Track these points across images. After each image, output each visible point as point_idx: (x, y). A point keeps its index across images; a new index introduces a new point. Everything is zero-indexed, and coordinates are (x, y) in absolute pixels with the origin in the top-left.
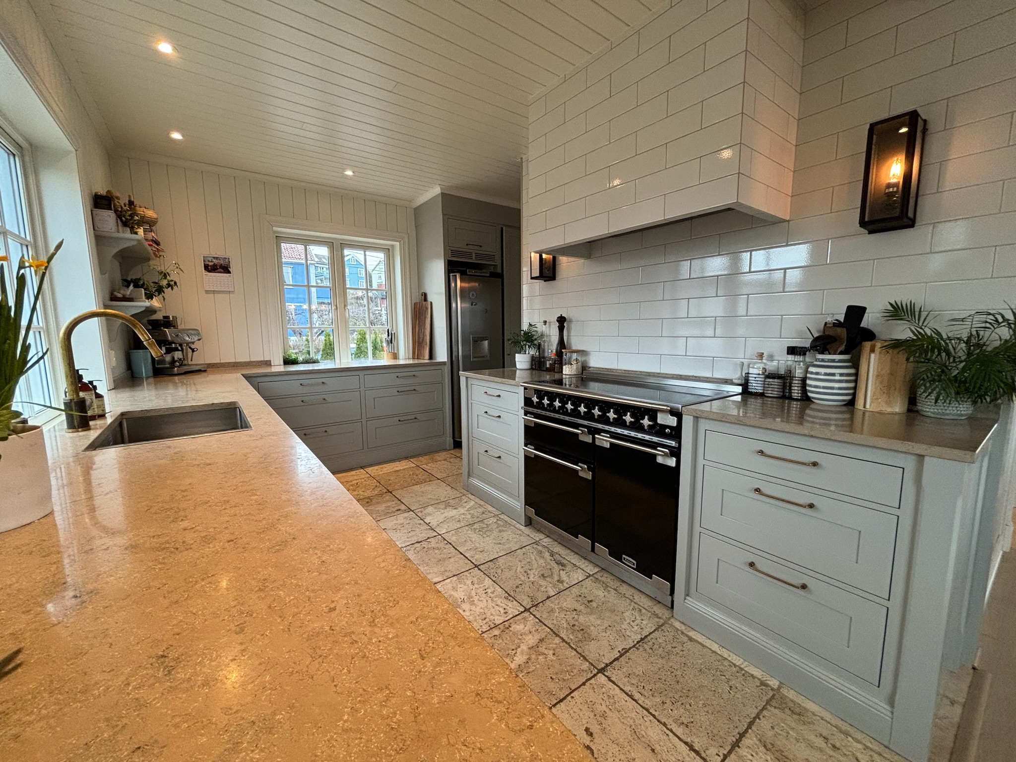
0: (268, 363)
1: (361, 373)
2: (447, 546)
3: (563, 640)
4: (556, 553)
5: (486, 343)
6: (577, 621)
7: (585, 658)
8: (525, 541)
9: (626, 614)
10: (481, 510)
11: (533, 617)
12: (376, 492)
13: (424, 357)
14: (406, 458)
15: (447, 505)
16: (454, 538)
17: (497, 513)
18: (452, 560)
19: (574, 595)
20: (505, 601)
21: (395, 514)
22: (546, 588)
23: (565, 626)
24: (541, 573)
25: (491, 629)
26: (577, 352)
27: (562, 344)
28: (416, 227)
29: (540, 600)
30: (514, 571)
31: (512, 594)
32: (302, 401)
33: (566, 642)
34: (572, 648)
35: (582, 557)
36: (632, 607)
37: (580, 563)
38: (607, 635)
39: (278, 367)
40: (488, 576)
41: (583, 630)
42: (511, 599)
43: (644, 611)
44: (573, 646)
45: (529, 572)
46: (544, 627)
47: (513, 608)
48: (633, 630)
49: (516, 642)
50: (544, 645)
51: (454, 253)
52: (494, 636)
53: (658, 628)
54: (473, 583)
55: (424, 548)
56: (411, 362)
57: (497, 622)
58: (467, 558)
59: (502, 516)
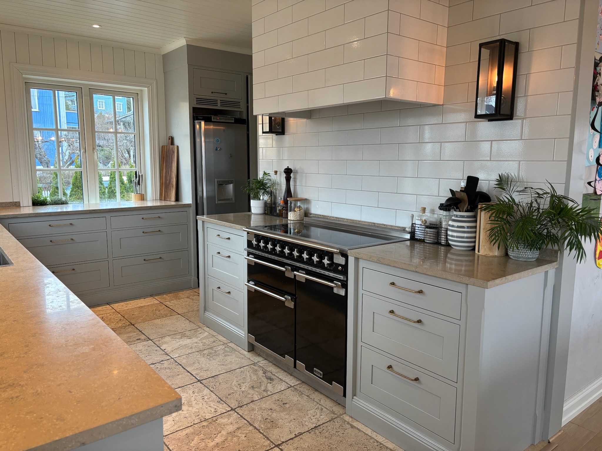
0: (17, 205)
1: (108, 215)
2: (177, 367)
3: (255, 428)
4: (269, 371)
5: (231, 186)
6: (270, 416)
7: (268, 439)
8: (246, 362)
9: (310, 412)
10: (212, 340)
11: (236, 414)
12: (120, 325)
13: (170, 199)
14: (151, 296)
15: (183, 335)
16: (184, 361)
17: (227, 342)
18: (180, 376)
19: (274, 399)
20: (218, 404)
21: (136, 342)
22: (253, 395)
23: (260, 419)
24: (252, 385)
25: (201, 422)
26: (301, 200)
27: (288, 192)
28: (164, 73)
29: (245, 403)
30: (230, 384)
31: (224, 399)
32: (51, 241)
33: (257, 429)
34: (261, 433)
35: (289, 373)
36: (317, 407)
37: (286, 378)
38: (290, 424)
39: (28, 209)
40: (208, 388)
41: (273, 421)
42: (223, 402)
43: (325, 410)
44: (262, 431)
45: (242, 384)
46: (243, 420)
47: (222, 408)
48: (311, 421)
49: (218, 429)
50: (240, 431)
51: (199, 100)
52: (203, 426)
53: (331, 420)
54: (193, 392)
55: (157, 368)
56: (158, 204)
57: (207, 417)
58: (192, 375)
59: (230, 345)
